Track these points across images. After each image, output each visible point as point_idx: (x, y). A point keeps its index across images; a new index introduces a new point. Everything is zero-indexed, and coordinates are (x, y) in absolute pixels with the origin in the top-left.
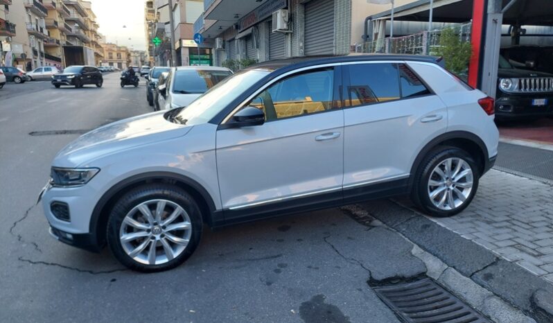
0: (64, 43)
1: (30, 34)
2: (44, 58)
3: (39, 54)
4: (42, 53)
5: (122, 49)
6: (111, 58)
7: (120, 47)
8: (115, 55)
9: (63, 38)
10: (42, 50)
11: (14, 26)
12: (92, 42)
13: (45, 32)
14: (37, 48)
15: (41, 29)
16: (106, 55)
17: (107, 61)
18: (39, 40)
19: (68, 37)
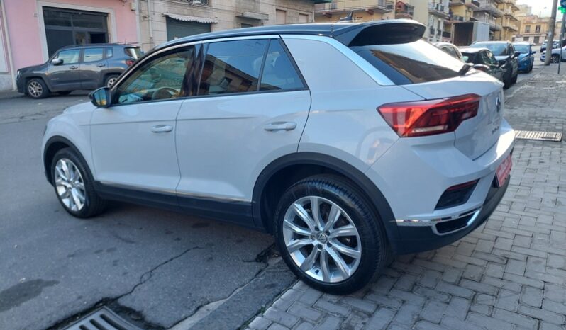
0: (468, 19)
1: (430, 13)
2: (441, 37)
3: (436, 32)
4: (439, 32)
5: (543, 21)
6: (528, 31)
7: (541, 19)
8: (533, 28)
9: (468, 14)
10: (441, 28)
11: (413, 8)
12: (507, 15)
13: (446, 10)
14: (435, 27)
15: (442, 8)
16: (523, 29)
17: (521, 36)
18: (440, 19)
19: (476, 12)
